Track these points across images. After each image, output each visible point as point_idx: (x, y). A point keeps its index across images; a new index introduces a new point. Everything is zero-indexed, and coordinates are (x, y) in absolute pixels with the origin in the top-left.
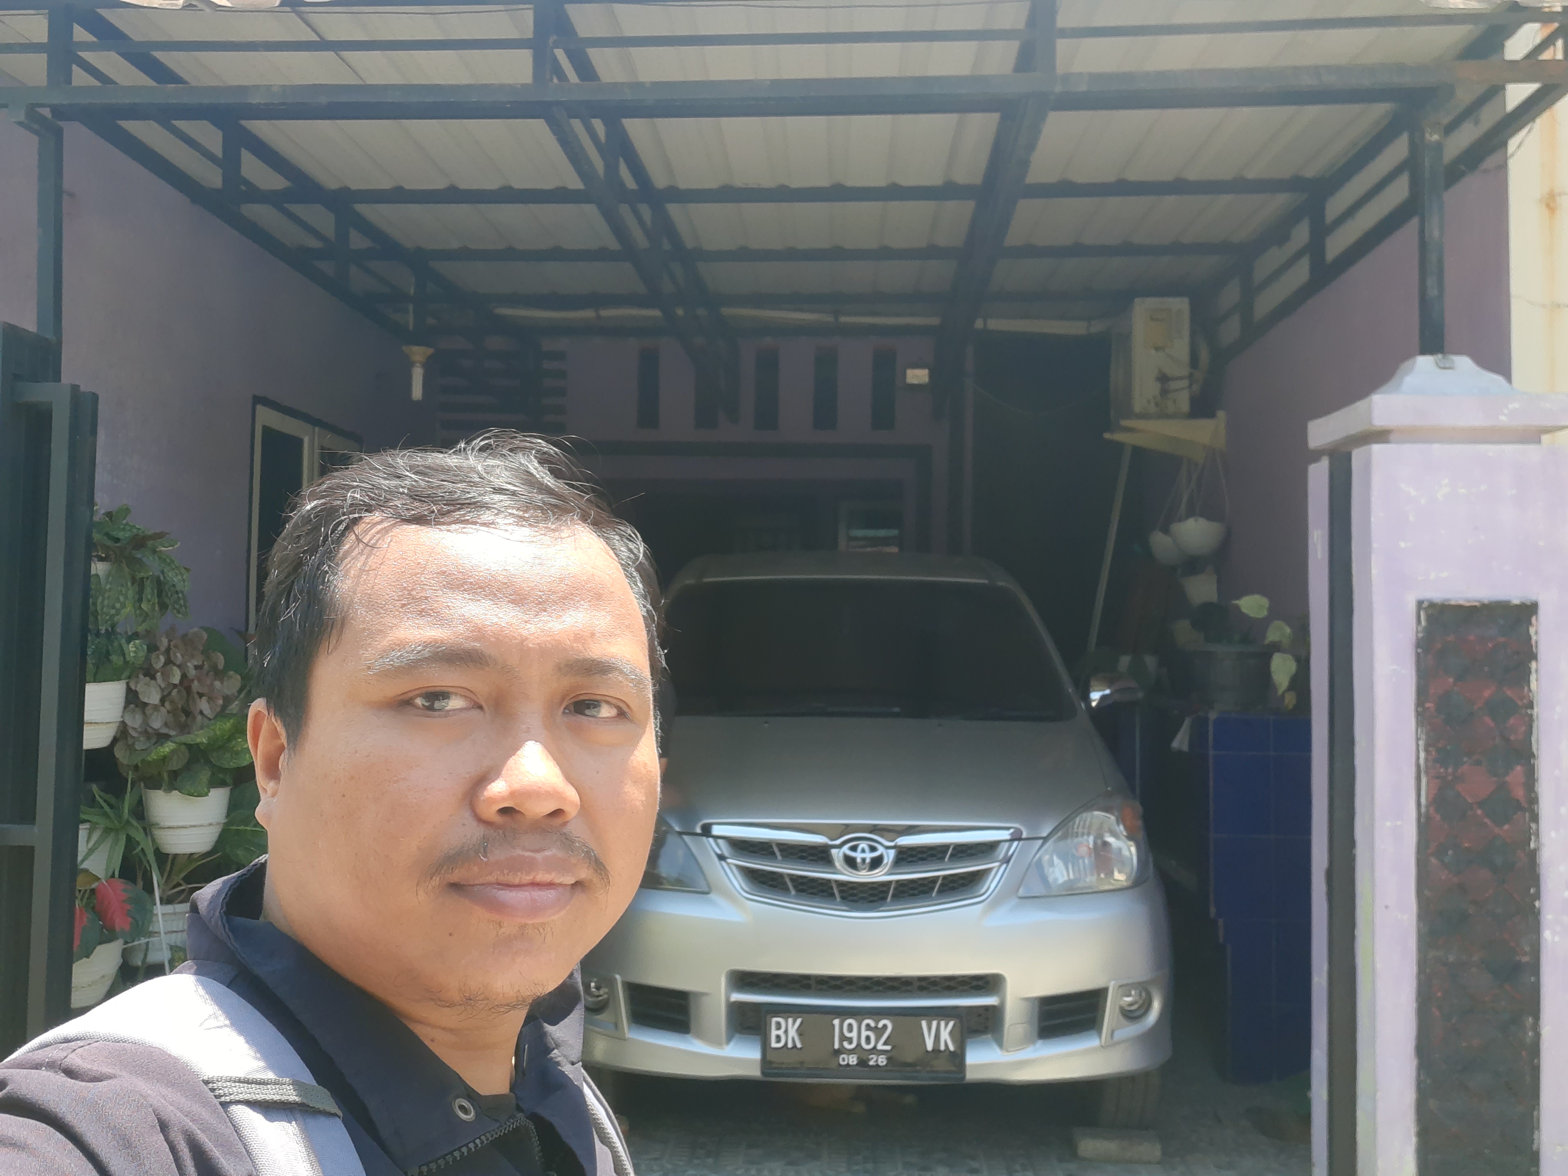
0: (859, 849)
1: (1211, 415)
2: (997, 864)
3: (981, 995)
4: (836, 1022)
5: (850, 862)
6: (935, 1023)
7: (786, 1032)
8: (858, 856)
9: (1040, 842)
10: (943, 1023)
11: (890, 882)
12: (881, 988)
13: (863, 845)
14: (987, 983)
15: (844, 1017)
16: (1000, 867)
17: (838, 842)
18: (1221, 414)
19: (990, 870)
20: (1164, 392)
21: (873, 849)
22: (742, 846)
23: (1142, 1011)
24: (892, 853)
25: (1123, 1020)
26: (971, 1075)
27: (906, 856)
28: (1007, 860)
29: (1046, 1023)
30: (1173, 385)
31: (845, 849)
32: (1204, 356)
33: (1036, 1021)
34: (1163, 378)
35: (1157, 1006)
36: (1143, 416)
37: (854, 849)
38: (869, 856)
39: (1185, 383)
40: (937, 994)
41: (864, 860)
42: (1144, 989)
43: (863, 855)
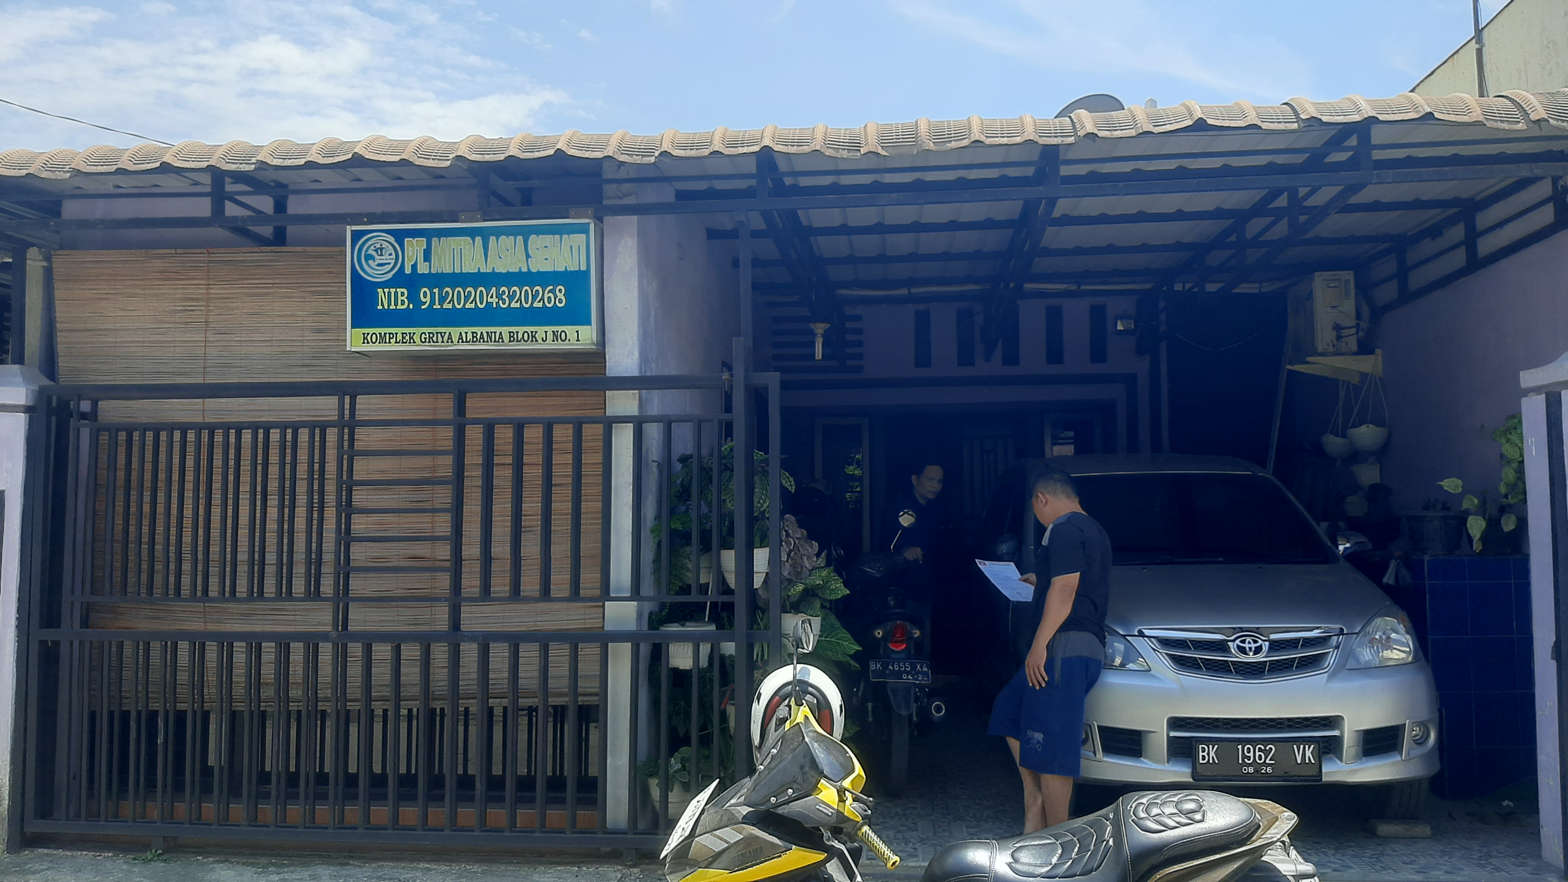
0: (1247, 642)
1: (1372, 352)
2: (1332, 650)
3: (1329, 730)
4: (1240, 747)
5: (1242, 650)
6: (1302, 746)
7: (1208, 754)
8: (1247, 646)
9: (1355, 635)
10: (1307, 747)
11: (1266, 662)
12: (1264, 726)
13: (1248, 639)
14: (1331, 722)
15: (1244, 744)
16: (1334, 651)
17: (1232, 638)
18: (1379, 351)
19: (1329, 652)
20: (1339, 338)
21: (1255, 642)
22: (1165, 643)
23: (1423, 739)
24: (1267, 643)
25: (1415, 746)
26: (1325, 779)
27: (1275, 646)
28: (1337, 647)
29: (1368, 747)
30: (1345, 332)
31: (1238, 642)
32: (1366, 311)
33: (1361, 746)
34: (1338, 328)
35: (1433, 736)
36: (1323, 354)
37: (1243, 642)
38: (1253, 646)
39: (1354, 331)
40: (1299, 730)
41: (1250, 649)
42: (1423, 725)
43: (1250, 646)
